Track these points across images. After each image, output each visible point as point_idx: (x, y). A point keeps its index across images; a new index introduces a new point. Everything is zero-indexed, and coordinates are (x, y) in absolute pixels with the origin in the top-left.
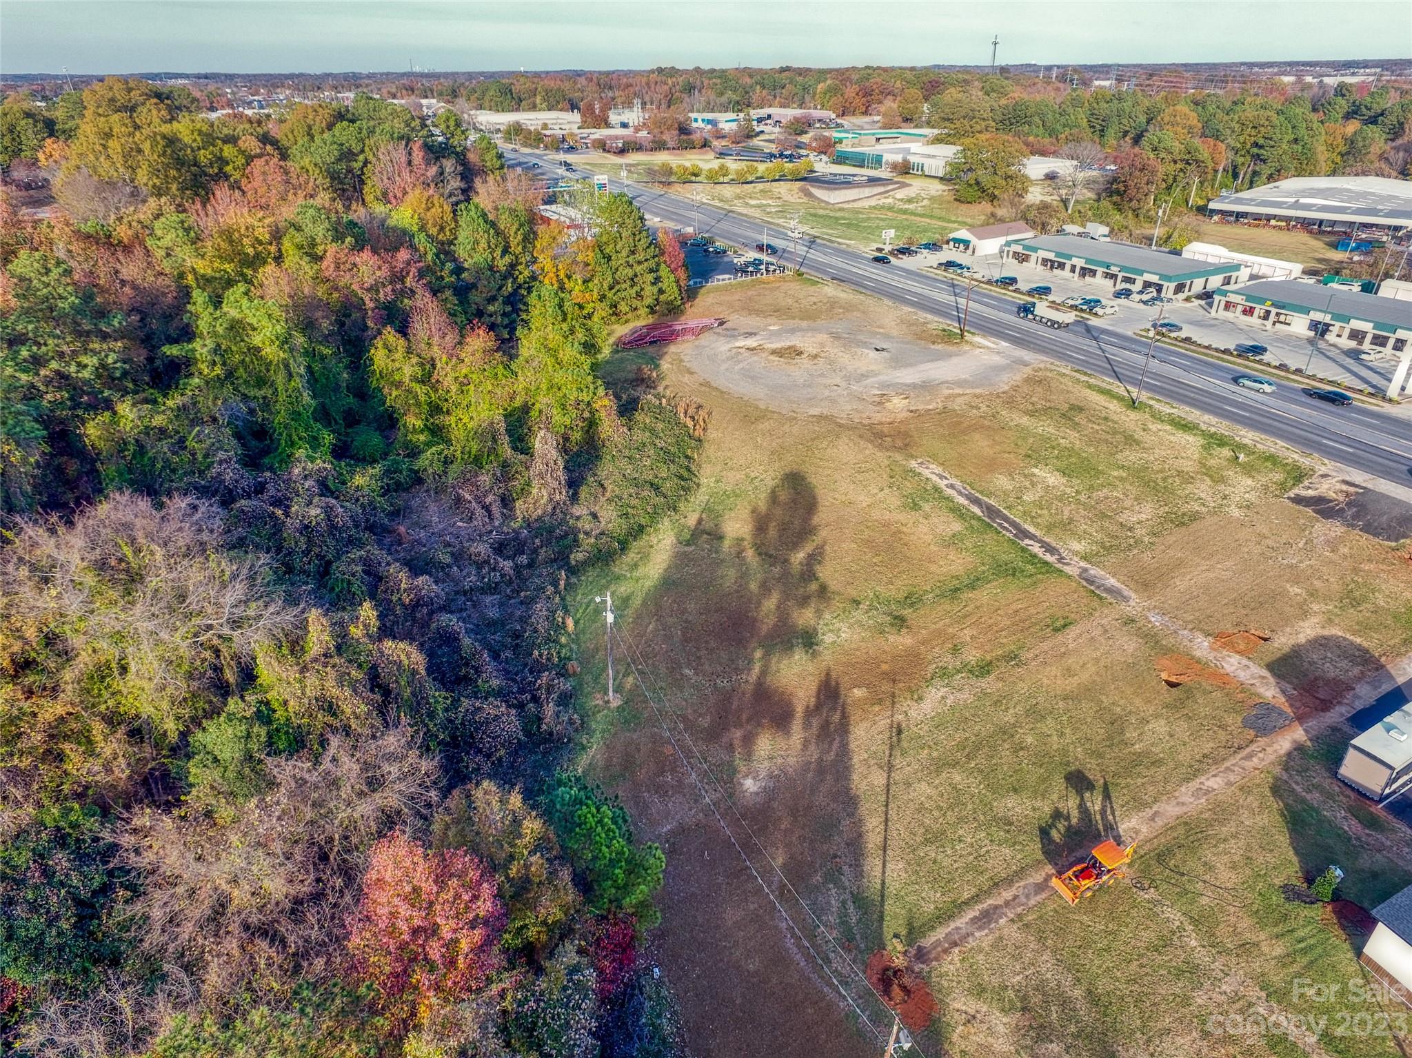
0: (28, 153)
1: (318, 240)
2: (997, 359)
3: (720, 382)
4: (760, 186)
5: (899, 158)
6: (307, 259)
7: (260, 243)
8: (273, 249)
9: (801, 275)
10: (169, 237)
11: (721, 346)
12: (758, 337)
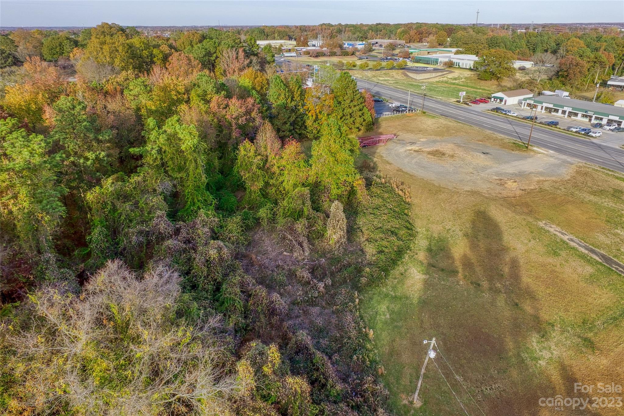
0: (66, 54)
1: (208, 92)
2: (552, 160)
3: (407, 169)
4: (384, 72)
5: (447, 60)
6: (202, 102)
7: (180, 93)
8: (186, 97)
9: (424, 113)
10: (136, 90)
11: (401, 150)
12: (417, 145)
